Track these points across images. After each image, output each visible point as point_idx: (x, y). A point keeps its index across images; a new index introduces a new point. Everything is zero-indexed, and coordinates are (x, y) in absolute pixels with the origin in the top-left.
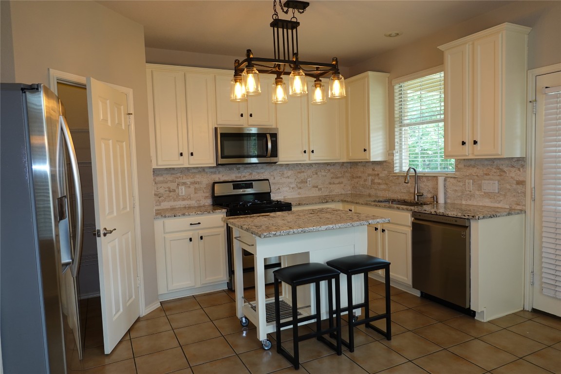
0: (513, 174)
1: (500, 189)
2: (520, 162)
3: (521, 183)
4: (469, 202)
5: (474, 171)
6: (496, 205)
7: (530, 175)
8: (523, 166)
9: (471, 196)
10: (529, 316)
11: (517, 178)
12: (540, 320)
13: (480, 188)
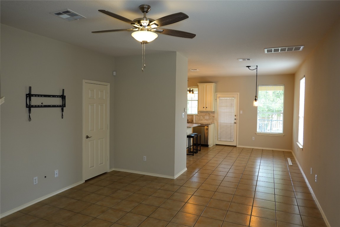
0: (212, 115)
1: (209, 118)
2: (213, 112)
3: (214, 117)
4: (201, 122)
5: (202, 114)
6: (208, 122)
7: (215, 115)
8: (214, 113)
9: (202, 120)
10: (215, 146)
11: (213, 116)
12: (218, 147)
13: (204, 118)
